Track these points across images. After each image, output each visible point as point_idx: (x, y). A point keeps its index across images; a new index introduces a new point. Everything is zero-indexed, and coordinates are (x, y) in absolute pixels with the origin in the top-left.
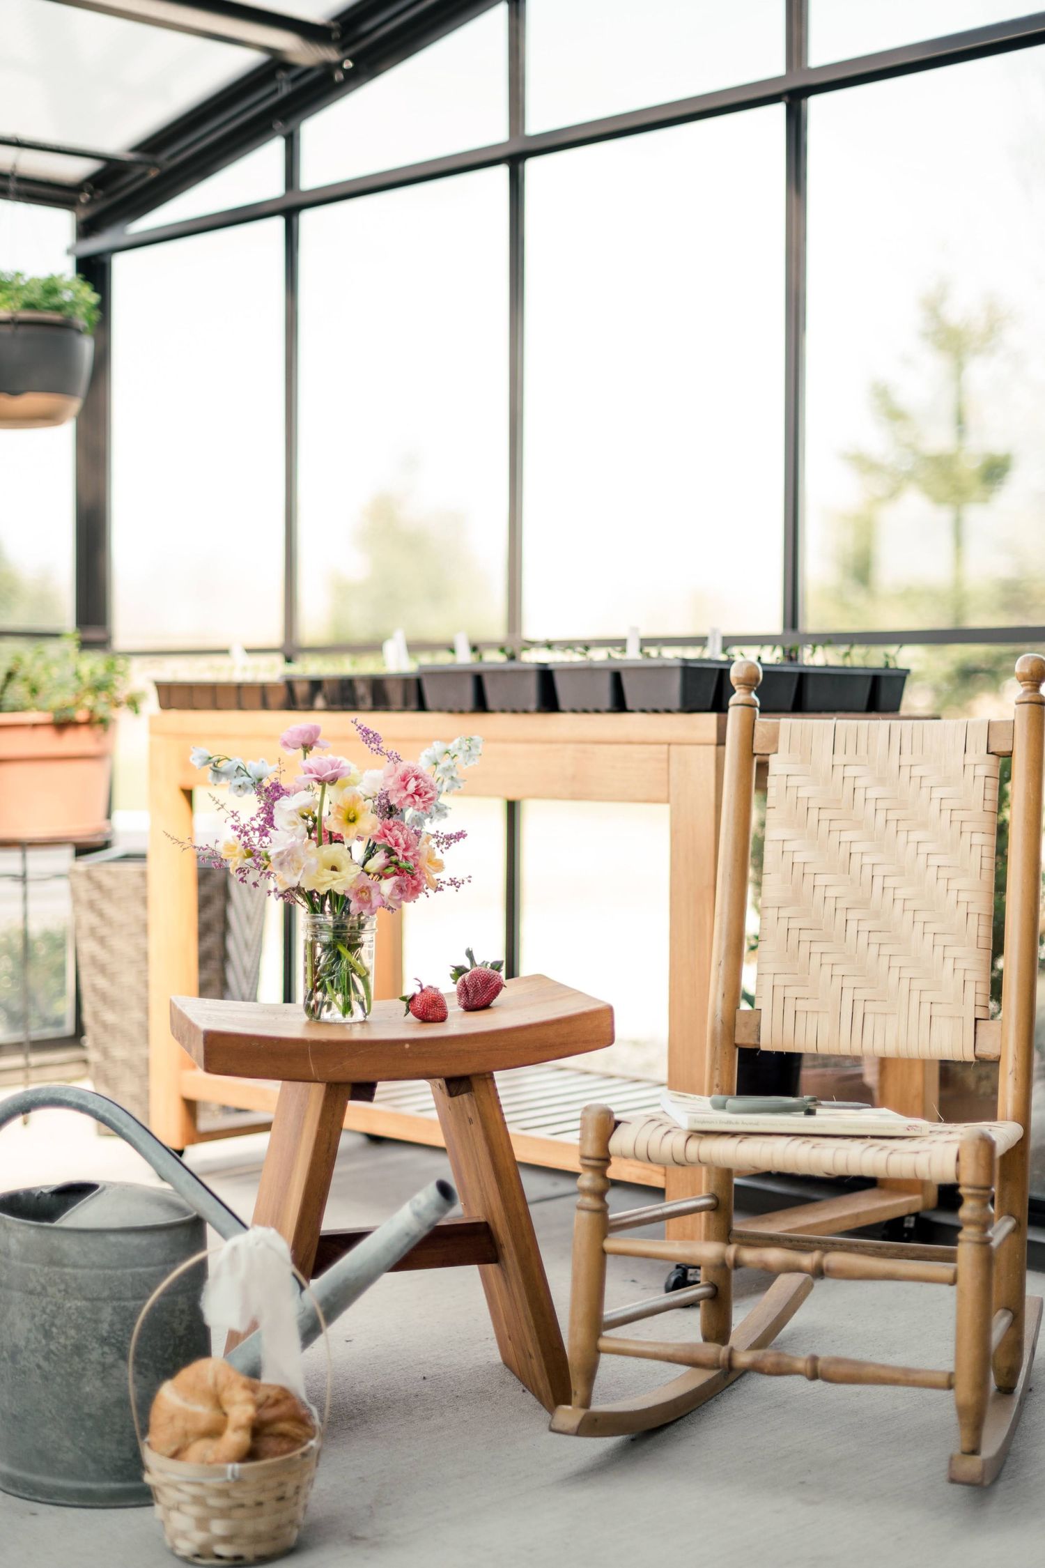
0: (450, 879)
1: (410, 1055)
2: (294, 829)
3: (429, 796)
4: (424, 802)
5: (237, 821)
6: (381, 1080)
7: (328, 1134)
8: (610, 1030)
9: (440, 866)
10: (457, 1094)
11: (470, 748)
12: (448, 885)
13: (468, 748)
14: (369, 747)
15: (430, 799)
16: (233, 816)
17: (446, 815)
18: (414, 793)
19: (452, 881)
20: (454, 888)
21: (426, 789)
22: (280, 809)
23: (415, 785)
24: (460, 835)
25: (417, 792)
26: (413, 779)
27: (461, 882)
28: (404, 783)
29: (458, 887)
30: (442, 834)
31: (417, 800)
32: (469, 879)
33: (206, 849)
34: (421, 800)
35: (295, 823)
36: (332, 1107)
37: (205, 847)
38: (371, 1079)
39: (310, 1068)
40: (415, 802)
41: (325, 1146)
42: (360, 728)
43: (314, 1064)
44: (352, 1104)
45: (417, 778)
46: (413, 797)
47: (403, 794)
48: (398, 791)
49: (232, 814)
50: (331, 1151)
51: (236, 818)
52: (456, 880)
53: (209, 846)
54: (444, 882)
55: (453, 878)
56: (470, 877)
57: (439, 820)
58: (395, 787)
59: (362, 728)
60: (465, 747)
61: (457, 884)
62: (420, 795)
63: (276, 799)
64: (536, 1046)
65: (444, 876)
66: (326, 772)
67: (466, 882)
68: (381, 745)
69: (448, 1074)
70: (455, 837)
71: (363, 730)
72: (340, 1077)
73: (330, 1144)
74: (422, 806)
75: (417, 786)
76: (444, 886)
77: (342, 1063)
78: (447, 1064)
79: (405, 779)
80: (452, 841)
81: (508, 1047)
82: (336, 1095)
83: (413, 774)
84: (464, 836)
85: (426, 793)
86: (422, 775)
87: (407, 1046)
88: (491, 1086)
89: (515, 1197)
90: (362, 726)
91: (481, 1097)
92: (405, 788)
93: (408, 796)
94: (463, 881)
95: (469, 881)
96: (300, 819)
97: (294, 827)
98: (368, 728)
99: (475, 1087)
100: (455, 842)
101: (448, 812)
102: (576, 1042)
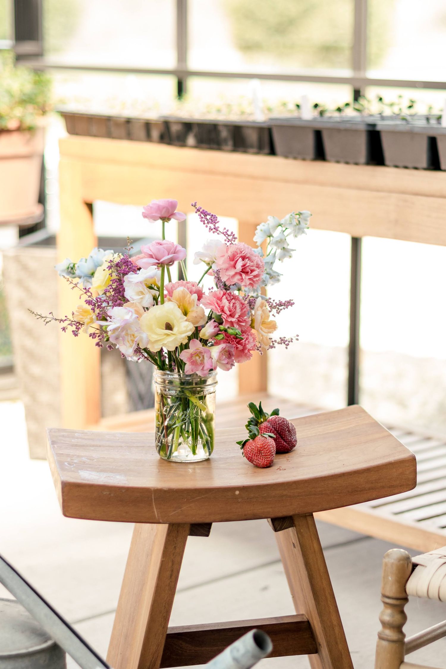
0: (280, 338)
1: (240, 500)
2: (142, 298)
3: (255, 273)
4: (250, 279)
5: (89, 297)
6: (216, 521)
7: (170, 564)
8: (411, 476)
9: (273, 327)
10: (281, 529)
11: (299, 222)
12: (279, 343)
13: (298, 222)
14: (207, 226)
15: (255, 276)
16: (86, 293)
17: (278, 280)
18: (241, 272)
19: (282, 340)
20: (284, 346)
21: (252, 268)
22: (129, 282)
23: (242, 264)
24: (289, 303)
25: (244, 271)
26: (241, 259)
27: (290, 340)
28: (232, 263)
29: (288, 345)
30: (274, 301)
31: (244, 278)
32: (297, 338)
33: (65, 320)
34: (248, 277)
35: (142, 293)
36: (174, 541)
37: (64, 318)
38: (207, 521)
39: (153, 512)
40: (242, 279)
41: (168, 573)
42: (198, 210)
43: (156, 509)
44: (191, 539)
45: (244, 258)
46: (241, 275)
47: (232, 272)
48: (227, 269)
49: (85, 291)
50: (173, 577)
51: (89, 294)
52: (285, 339)
53: (68, 317)
54: (275, 341)
55: (282, 337)
56: (298, 336)
57: (273, 285)
58: (225, 266)
59: (201, 210)
60: (295, 222)
61: (286, 343)
62: (247, 273)
63: (125, 274)
64: (348, 491)
65: (275, 336)
66: (163, 257)
67: (294, 340)
68: (217, 225)
69: (273, 516)
70: (284, 305)
71: (201, 213)
72: (180, 519)
73: (172, 571)
74: (248, 282)
75: (244, 266)
76: (276, 344)
77: (181, 508)
78: (272, 507)
79: (233, 259)
80: (282, 307)
81: (324, 492)
82: (178, 532)
83: (240, 255)
84: (292, 304)
85: (252, 271)
86: (248, 255)
87: (237, 493)
88: (310, 522)
89: (330, 612)
90: (201, 208)
91: (302, 531)
92: (234, 267)
93: (236, 273)
94: (292, 339)
95: (297, 340)
96: (147, 290)
97: (142, 296)
98: (206, 210)
99: (296, 523)
100: (284, 309)
101: (281, 278)
102: (383, 487)
